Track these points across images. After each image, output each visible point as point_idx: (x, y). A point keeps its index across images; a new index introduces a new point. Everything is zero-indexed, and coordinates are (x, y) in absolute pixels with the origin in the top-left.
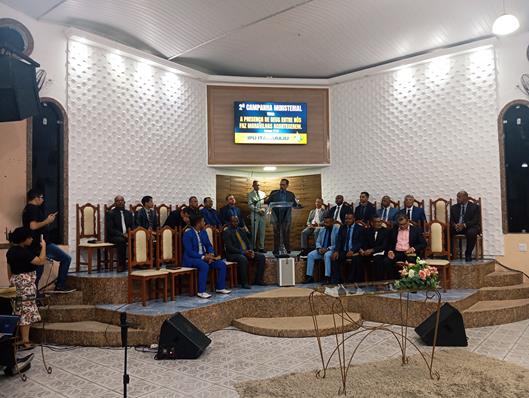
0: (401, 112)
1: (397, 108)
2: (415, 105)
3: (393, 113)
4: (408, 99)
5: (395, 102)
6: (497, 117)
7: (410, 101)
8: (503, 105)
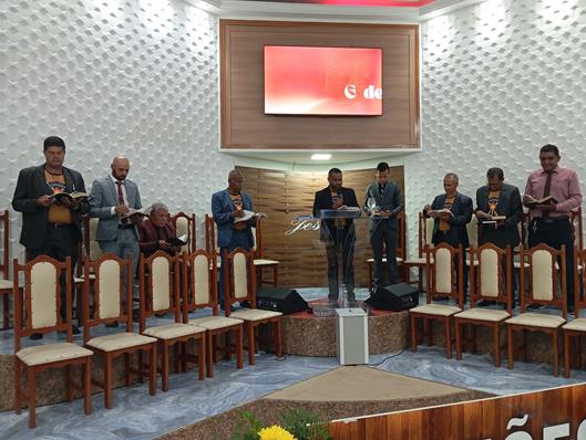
0: (550, 54)
1: (541, 48)
3: (534, 57)
4: (563, 31)
5: (537, 38)
7: (567, 35)
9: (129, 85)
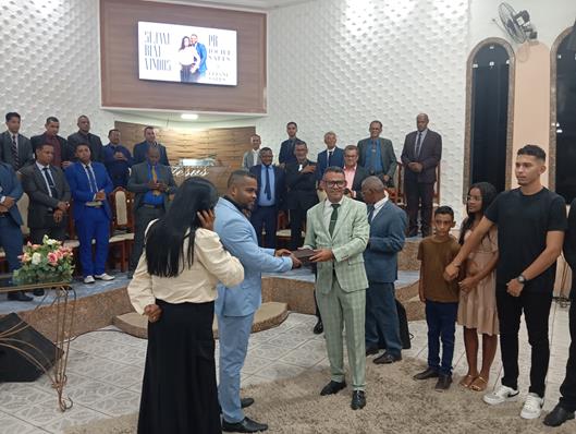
0: (354, 48)
1: (348, 44)
2: (370, 40)
3: (344, 50)
4: (363, 32)
5: (347, 35)
6: (466, 60)
7: (365, 35)
8: (474, 43)
9: (21, 53)
